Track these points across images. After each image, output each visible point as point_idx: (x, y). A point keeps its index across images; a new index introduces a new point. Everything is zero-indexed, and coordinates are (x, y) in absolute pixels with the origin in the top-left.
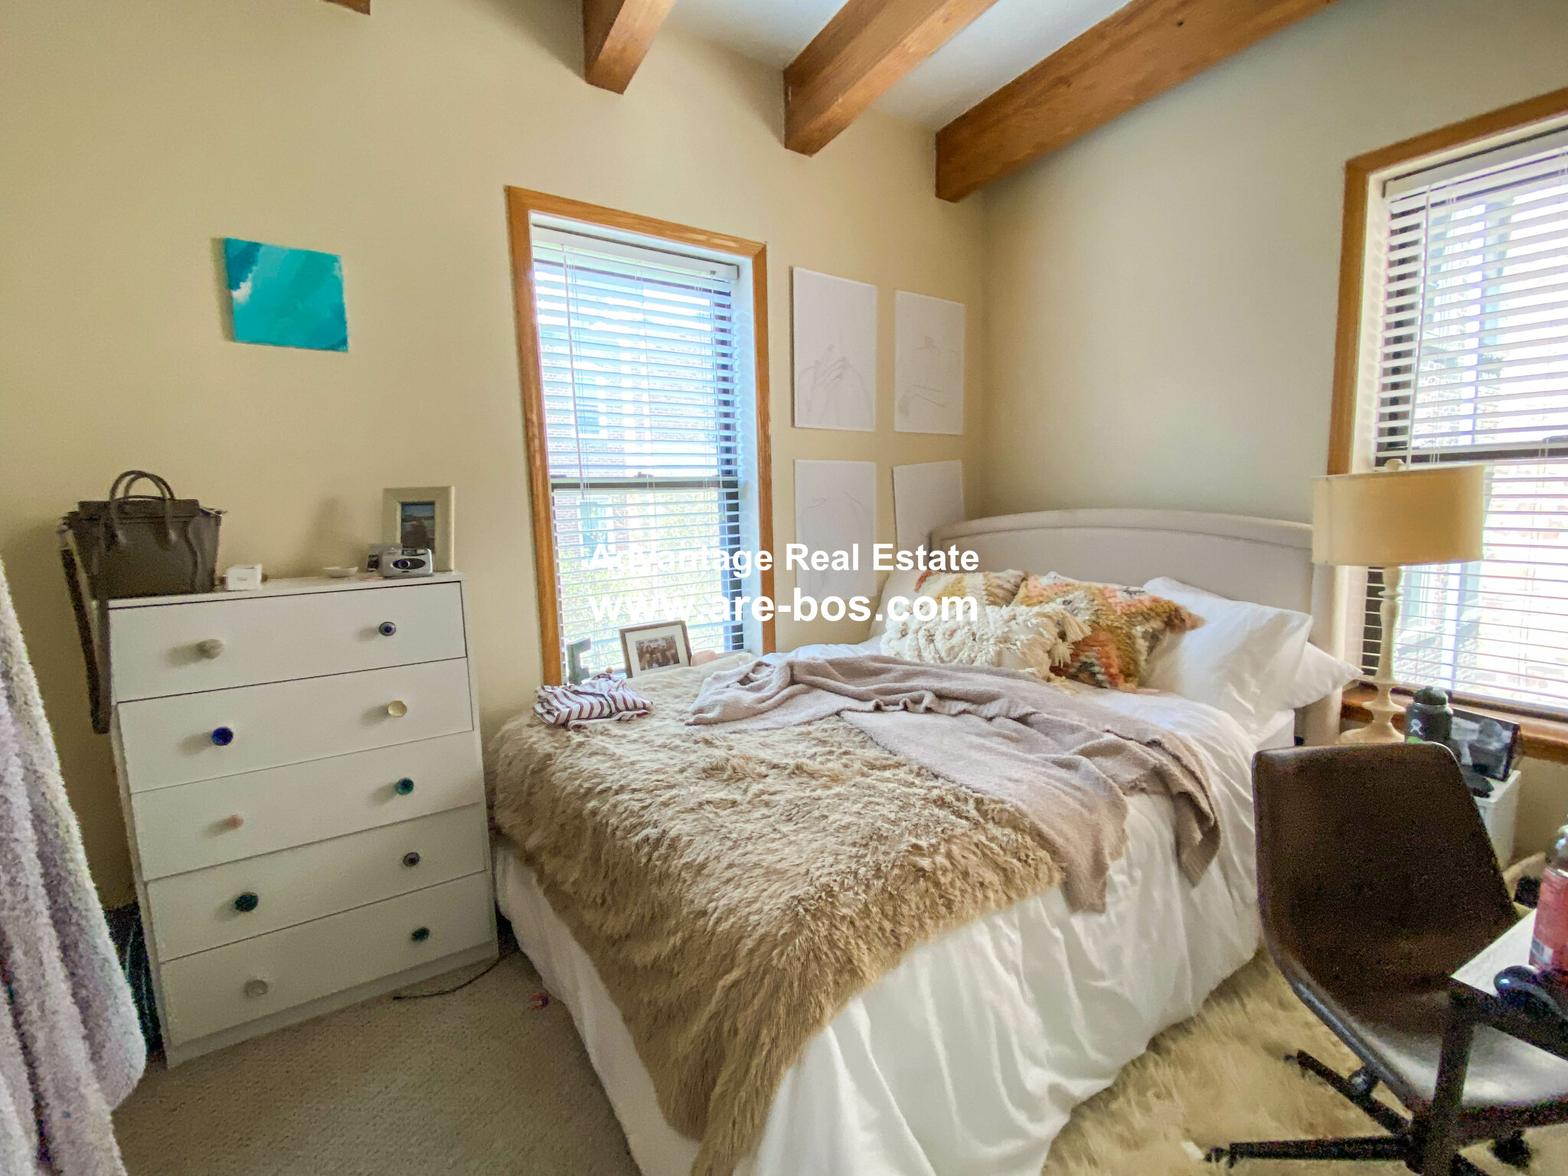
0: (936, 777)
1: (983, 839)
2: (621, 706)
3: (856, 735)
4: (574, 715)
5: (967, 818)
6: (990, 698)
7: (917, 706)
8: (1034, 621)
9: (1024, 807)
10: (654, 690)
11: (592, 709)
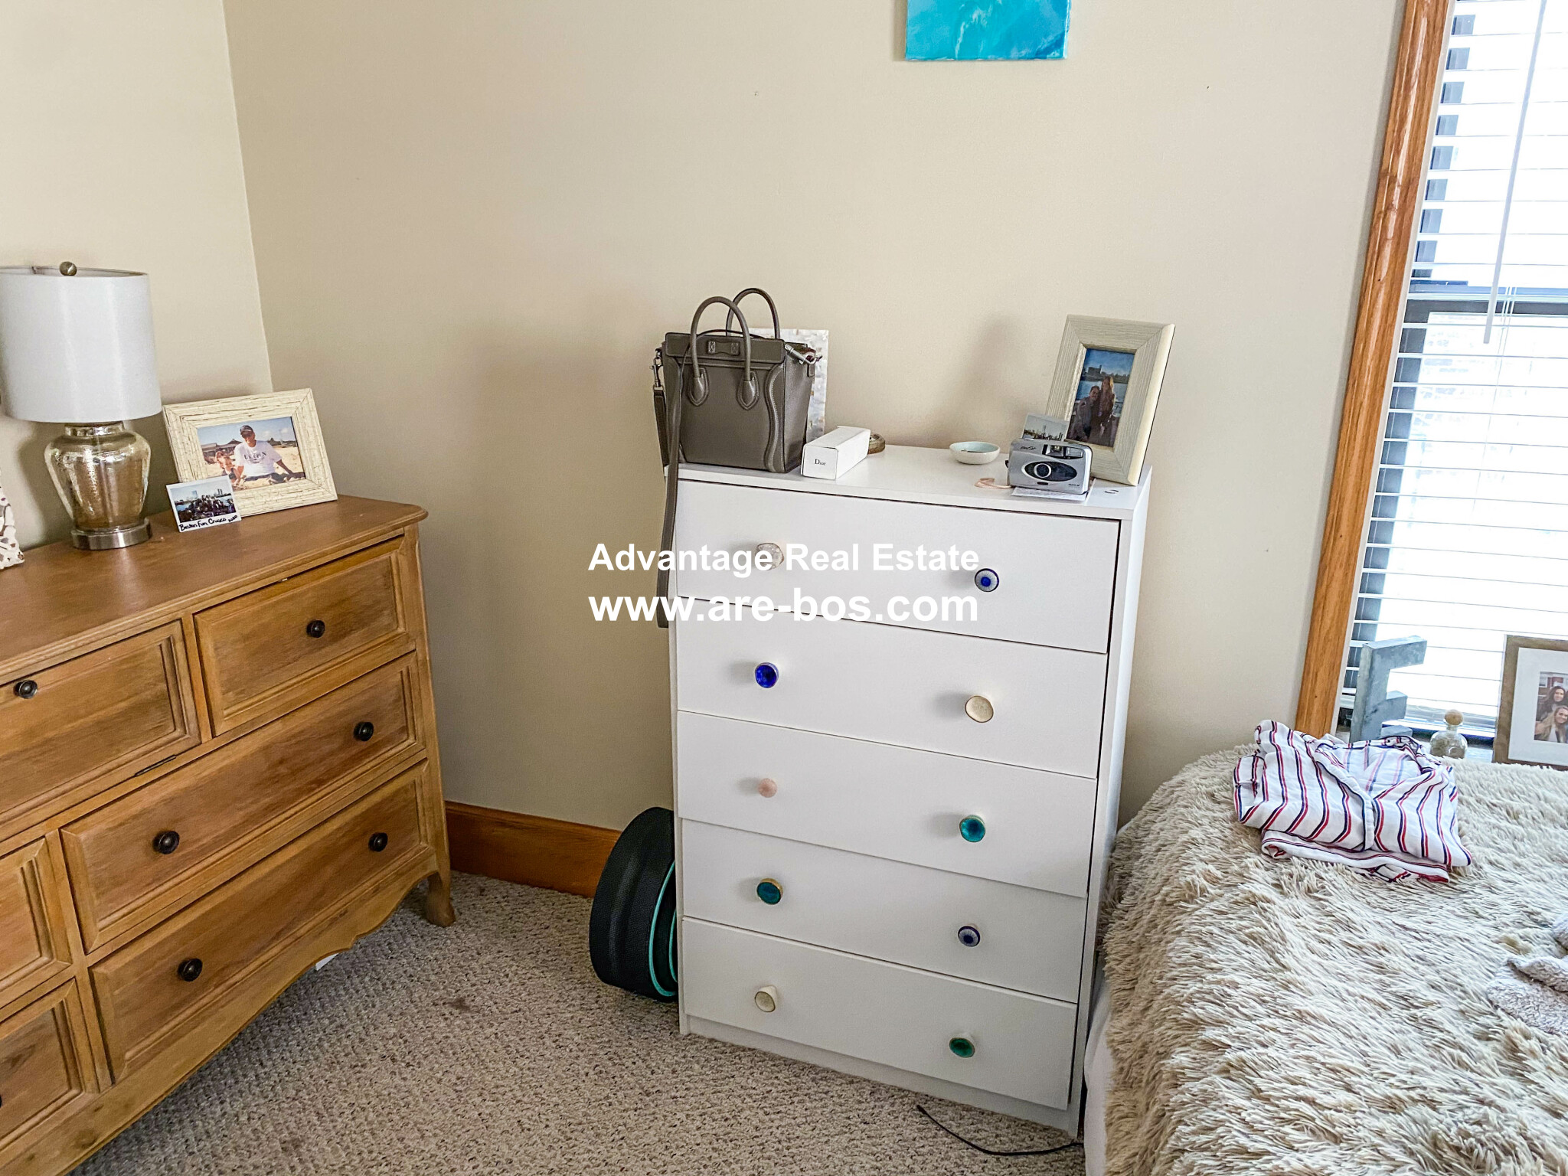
2: (1391, 842)
4: (1284, 821)
10: (1513, 815)
11: (1324, 823)
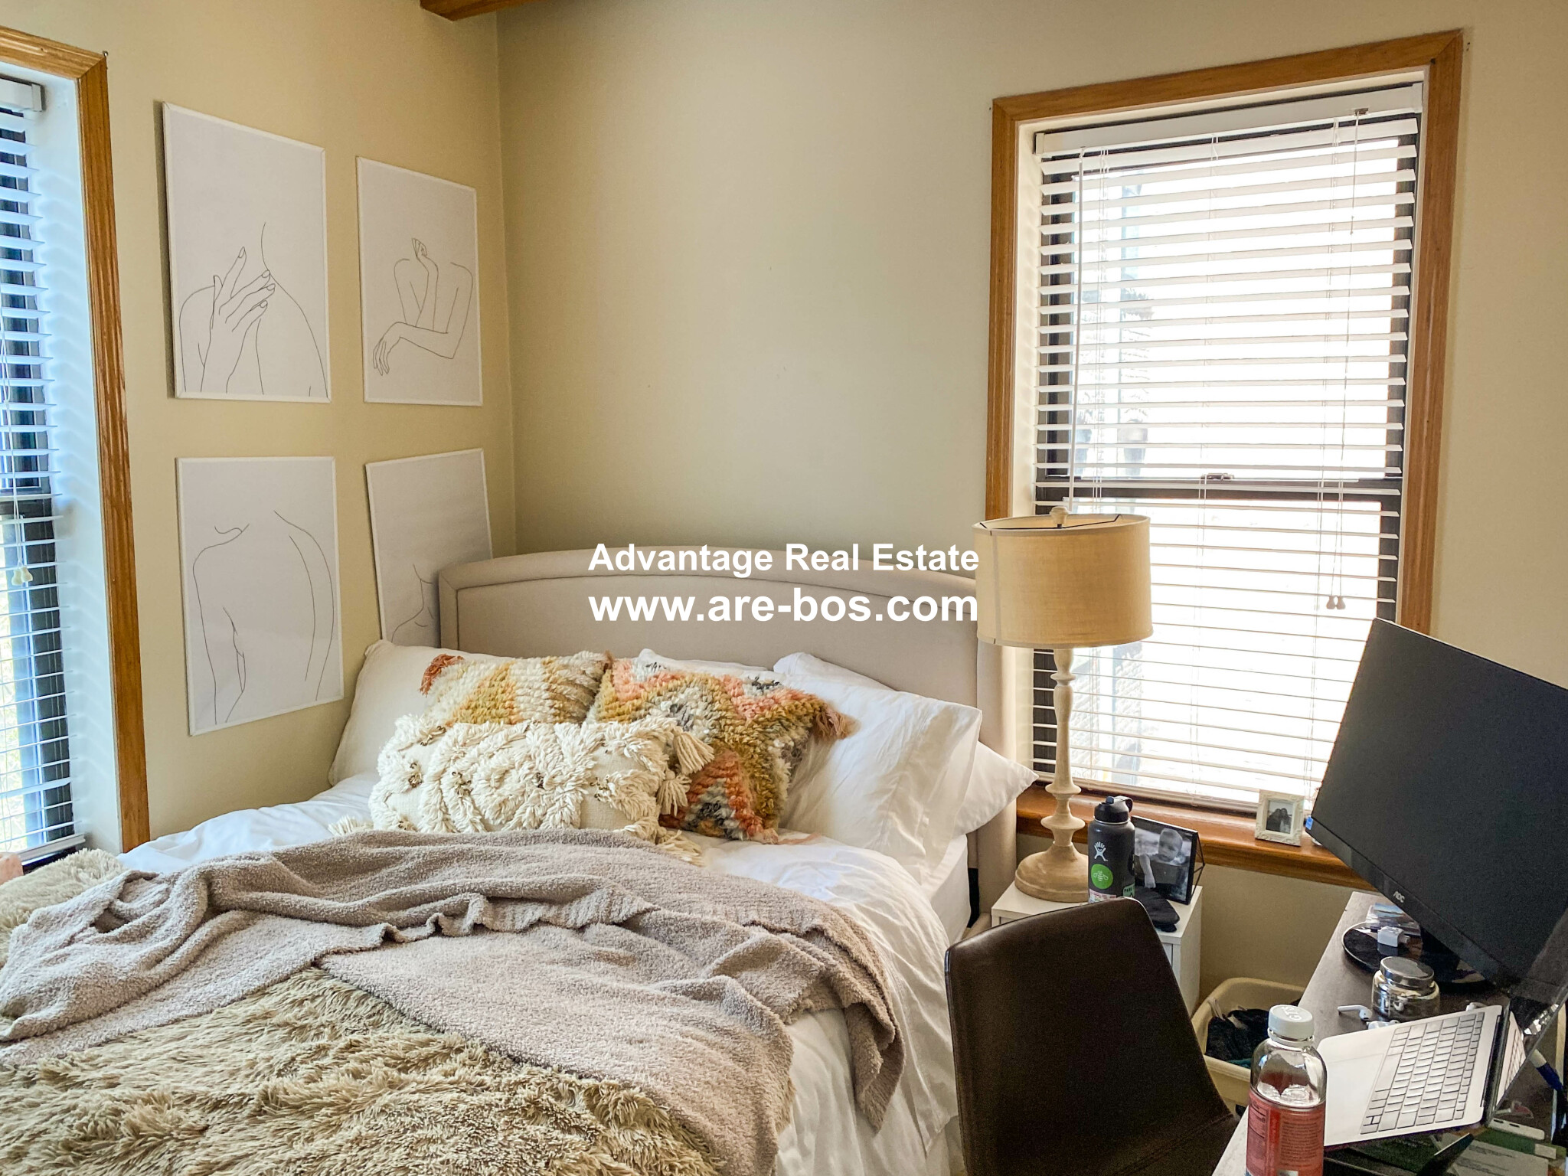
0: (516, 1061)
1: (607, 1158)
3: (361, 1001)
5: (578, 1129)
6: (578, 892)
7: (457, 923)
8: (633, 747)
9: (658, 1086)
